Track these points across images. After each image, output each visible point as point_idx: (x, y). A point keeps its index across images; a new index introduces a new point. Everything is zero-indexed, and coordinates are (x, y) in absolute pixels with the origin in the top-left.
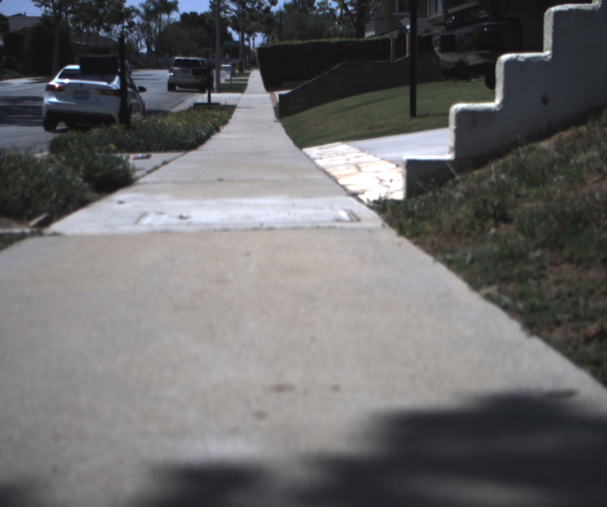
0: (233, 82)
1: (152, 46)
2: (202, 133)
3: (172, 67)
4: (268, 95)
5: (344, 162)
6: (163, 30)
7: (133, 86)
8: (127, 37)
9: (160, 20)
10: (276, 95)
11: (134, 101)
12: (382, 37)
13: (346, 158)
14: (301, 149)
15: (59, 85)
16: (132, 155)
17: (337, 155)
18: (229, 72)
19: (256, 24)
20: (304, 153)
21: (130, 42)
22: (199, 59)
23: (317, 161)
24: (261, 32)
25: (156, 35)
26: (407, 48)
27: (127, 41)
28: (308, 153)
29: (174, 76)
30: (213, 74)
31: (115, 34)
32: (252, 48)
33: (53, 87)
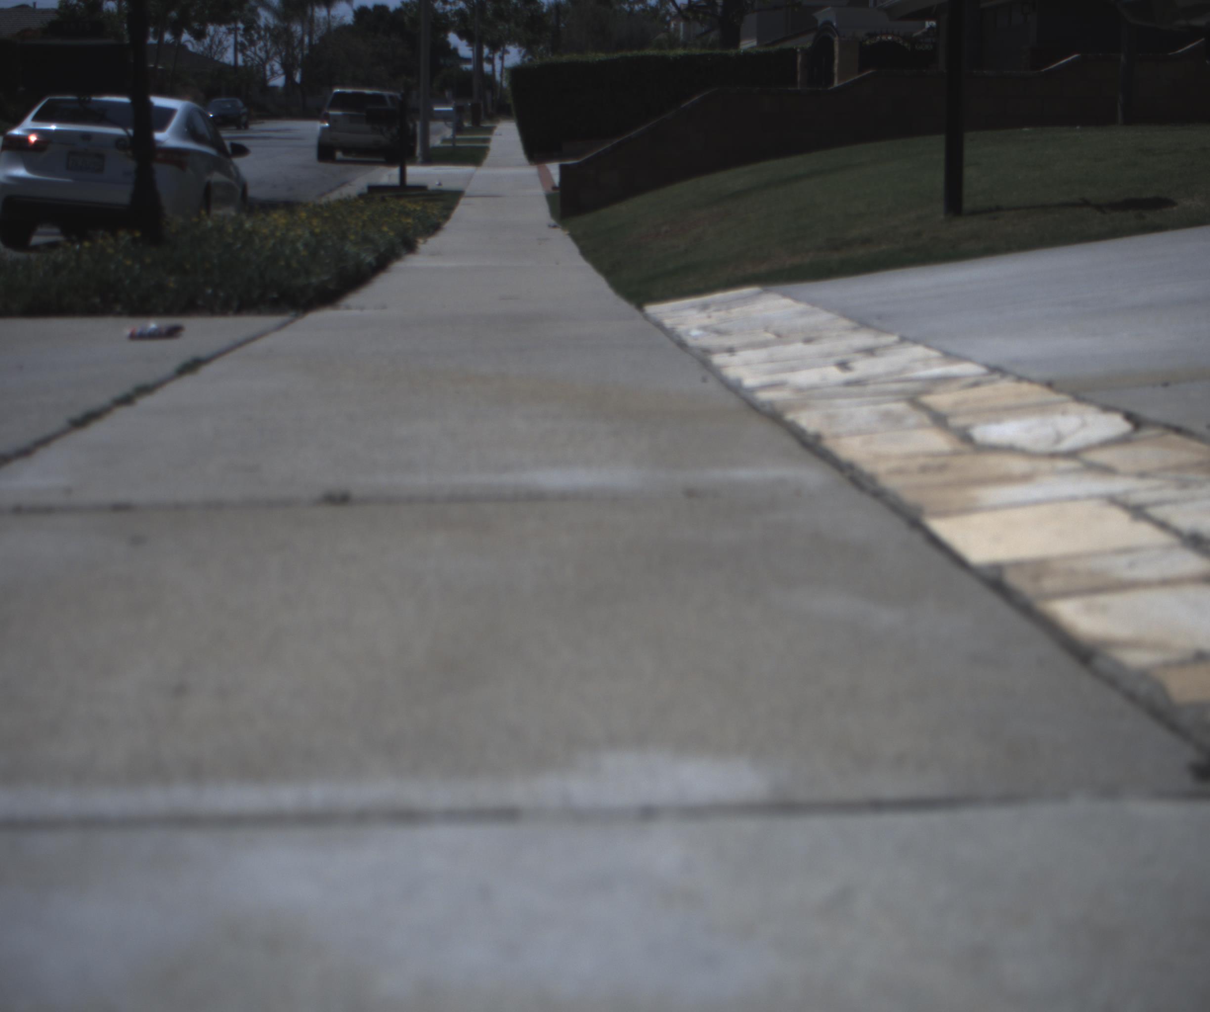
0: (458, 144)
1: (294, 72)
2: (363, 255)
3: (327, 111)
4: (532, 171)
5: (835, 374)
6: (318, 42)
7: (217, 143)
8: (244, 54)
9: (311, 20)
10: (554, 169)
11: (217, 177)
12: (778, 47)
13: (829, 355)
14: (640, 306)
15: (38, 138)
16: (129, 325)
17: (779, 335)
18: (450, 123)
19: (507, 26)
20: (659, 325)
21: (249, 64)
22: (386, 93)
23: (718, 359)
24: (517, 44)
25: (302, 50)
26: (836, 69)
27: (244, 61)
28: (668, 323)
29: (329, 128)
30: (415, 126)
31: (220, 48)
32: (498, 77)
33: (23, 140)
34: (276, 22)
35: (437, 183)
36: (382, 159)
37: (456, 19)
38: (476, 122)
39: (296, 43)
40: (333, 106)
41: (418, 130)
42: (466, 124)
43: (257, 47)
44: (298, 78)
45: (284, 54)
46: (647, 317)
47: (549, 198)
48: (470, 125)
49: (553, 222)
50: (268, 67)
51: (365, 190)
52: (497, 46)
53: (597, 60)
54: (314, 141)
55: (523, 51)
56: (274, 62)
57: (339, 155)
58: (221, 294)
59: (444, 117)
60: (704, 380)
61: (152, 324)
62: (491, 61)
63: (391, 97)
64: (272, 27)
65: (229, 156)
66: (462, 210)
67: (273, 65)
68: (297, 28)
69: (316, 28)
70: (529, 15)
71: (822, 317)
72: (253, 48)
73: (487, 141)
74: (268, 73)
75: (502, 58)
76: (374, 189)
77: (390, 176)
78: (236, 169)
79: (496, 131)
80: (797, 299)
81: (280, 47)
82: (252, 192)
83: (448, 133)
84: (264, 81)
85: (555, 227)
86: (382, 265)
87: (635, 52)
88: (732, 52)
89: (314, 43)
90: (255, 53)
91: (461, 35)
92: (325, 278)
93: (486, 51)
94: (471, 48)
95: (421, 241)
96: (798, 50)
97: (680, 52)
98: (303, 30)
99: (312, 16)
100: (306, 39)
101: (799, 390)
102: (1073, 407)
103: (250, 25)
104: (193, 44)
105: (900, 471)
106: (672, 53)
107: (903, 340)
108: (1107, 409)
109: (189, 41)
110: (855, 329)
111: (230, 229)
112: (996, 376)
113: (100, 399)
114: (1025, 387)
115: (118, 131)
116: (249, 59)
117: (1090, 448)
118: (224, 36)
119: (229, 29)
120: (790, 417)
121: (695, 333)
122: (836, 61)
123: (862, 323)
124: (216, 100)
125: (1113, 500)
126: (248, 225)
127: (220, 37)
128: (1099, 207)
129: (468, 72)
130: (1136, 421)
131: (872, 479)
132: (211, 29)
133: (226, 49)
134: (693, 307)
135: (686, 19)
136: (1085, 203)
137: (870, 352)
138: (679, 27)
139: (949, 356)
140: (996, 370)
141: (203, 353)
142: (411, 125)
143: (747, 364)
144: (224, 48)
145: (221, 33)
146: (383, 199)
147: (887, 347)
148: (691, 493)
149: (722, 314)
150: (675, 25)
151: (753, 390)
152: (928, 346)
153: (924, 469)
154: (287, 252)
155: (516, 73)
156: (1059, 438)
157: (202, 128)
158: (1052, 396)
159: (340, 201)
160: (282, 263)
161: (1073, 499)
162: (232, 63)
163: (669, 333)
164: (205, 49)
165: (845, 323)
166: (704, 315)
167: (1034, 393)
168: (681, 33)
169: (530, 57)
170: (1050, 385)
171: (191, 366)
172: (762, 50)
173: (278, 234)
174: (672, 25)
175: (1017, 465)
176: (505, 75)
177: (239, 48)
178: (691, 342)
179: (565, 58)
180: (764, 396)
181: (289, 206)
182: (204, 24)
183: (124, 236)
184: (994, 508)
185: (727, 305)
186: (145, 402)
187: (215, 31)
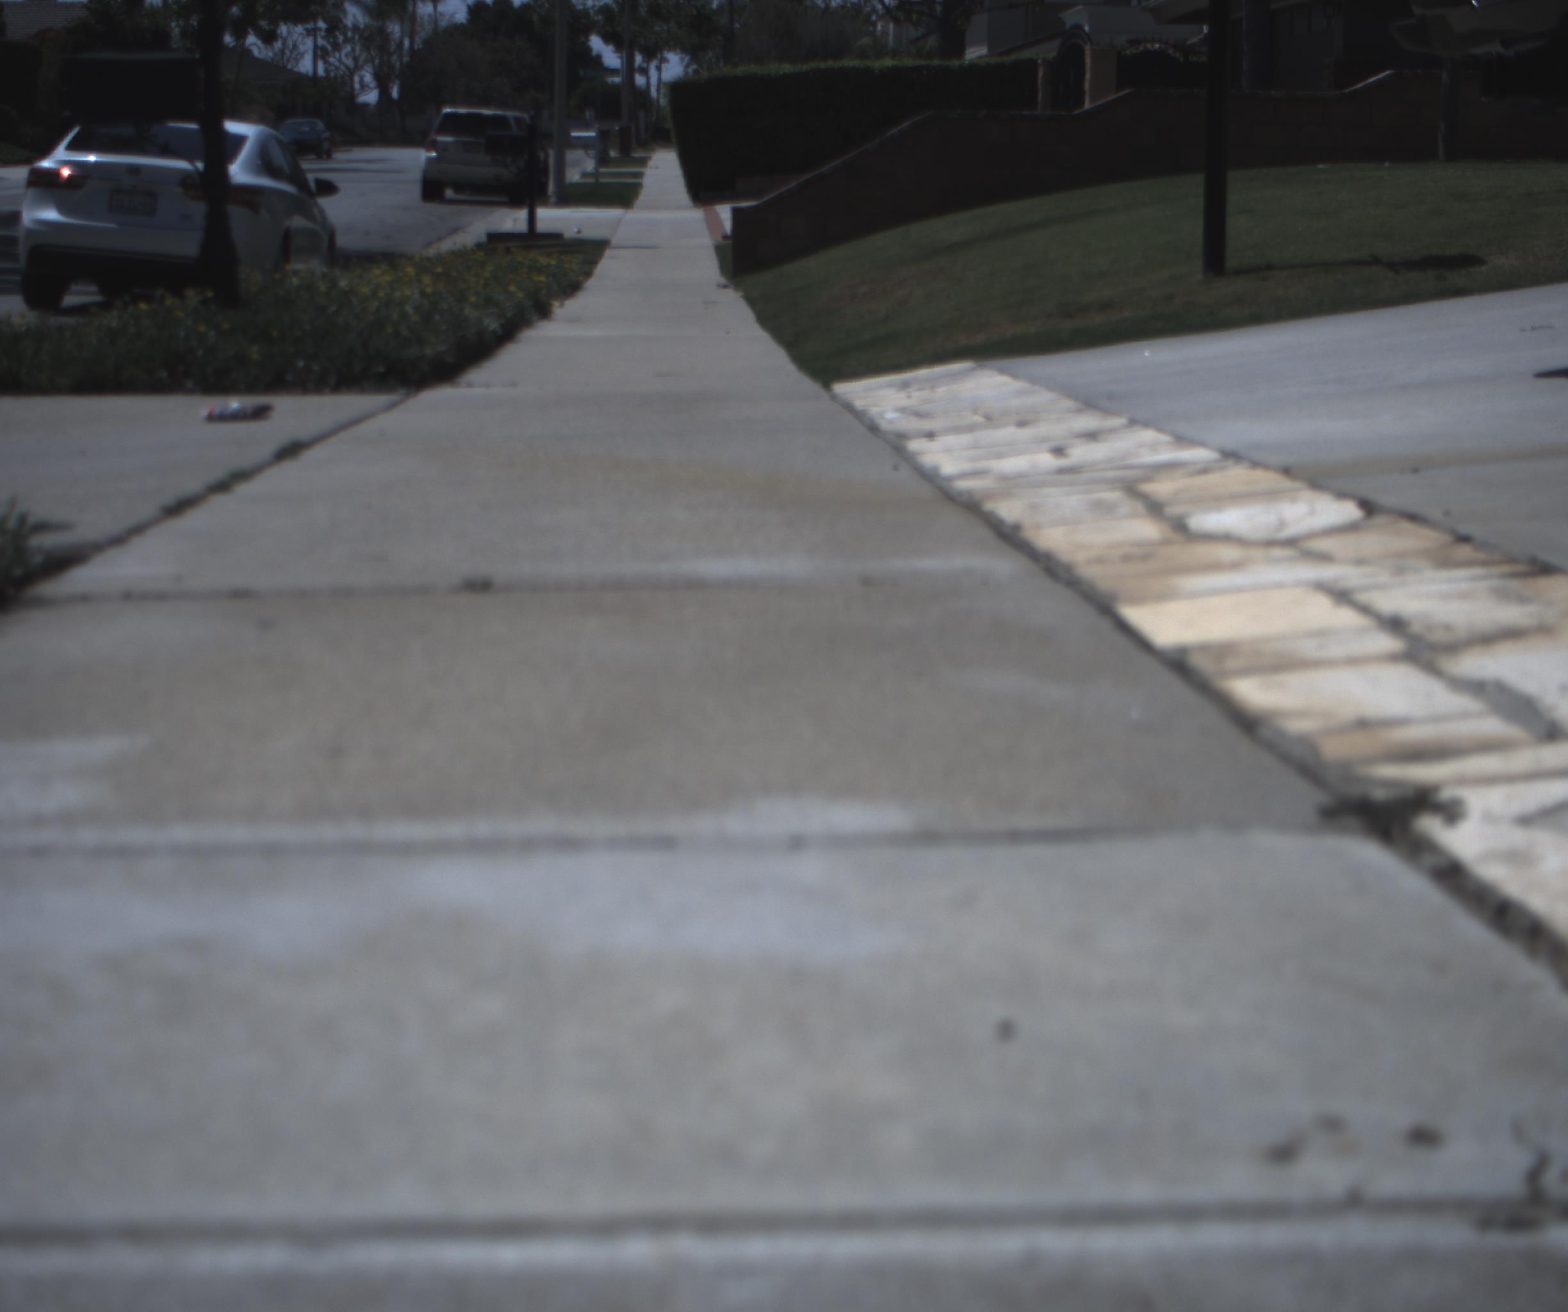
0: (603, 180)
1: (391, 85)
2: (486, 321)
3: (434, 138)
4: (697, 214)
5: (1046, 460)
6: (421, 46)
7: (297, 178)
8: (326, 62)
9: (413, 17)
10: (724, 213)
11: (298, 222)
12: (1013, 57)
13: (1044, 440)
14: (827, 385)
15: (72, 171)
16: (205, 405)
17: (988, 418)
18: (592, 152)
19: (665, 27)
20: (849, 407)
21: (332, 74)
22: (509, 114)
23: (914, 445)
24: (678, 50)
25: (400, 57)
26: (1087, 86)
27: (326, 70)
28: (859, 404)
29: (437, 160)
30: (547, 156)
31: (295, 53)
32: (653, 92)
33: (54, 174)
34: (367, 20)
35: (576, 230)
36: (505, 199)
37: (600, 17)
38: (625, 150)
39: (393, 48)
40: (442, 130)
41: (551, 161)
42: (613, 154)
43: (343, 53)
44: (395, 93)
45: (377, 61)
46: (834, 398)
47: (719, 249)
48: (618, 155)
49: (723, 280)
50: (356, 79)
51: (484, 239)
52: (652, 52)
53: (781, 72)
54: (417, 175)
55: (687, 59)
56: (364, 73)
57: (449, 193)
58: (316, 368)
59: (585, 144)
60: (896, 468)
61: (234, 404)
62: (644, 72)
63: (517, 119)
64: (362, 26)
65: (312, 195)
66: (607, 265)
67: (364, 76)
68: (395, 29)
69: (419, 29)
70: (695, 12)
71: (1043, 397)
72: (337, 55)
73: (639, 175)
74: (357, 86)
75: (659, 69)
76: (495, 238)
77: (515, 220)
78: (322, 212)
79: (651, 163)
80: (1015, 376)
81: (373, 53)
82: (342, 241)
83: (590, 165)
84: (352, 96)
85: (725, 287)
86: (508, 333)
87: (830, 63)
88: (955, 63)
89: (416, 47)
90: (340, 61)
91: (607, 38)
92: (442, 348)
93: (638, 59)
94: (620, 55)
95: (556, 304)
96: (1040, 61)
97: (888, 62)
98: (402, 31)
99: (414, 13)
100: (406, 43)
101: (1004, 478)
102: (1307, 494)
103: (335, 26)
104: (259, 49)
105: (1100, 560)
106: (877, 65)
107: (1133, 422)
108: (1342, 495)
109: (255, 44)
110: (1079, 411)
111: (323, 288)
112: (1230, 463)
113: (191, 485)
114: (1259, 474)
115: (182, 165)
116: (332, 68)
117: (1313, 535)
118: (300, 38)
119: (307, 30)
120: (989, 506)
121: (890, 415)
122: (1088, 76)
123: (1088, 403)
124: (289, 121)
125: (1322, 587)
126: (343, 283)
127: (295, 38)
128: (1392, 266)
129: (614, 85)
130: (1369, 507)
131: (1068, 568)
132: (283, 29)
133: (302, 55)
134: (890, 385)
135: (897, 21)
136: (1376, 261)
137: (1092, 436)
138: (887, 29)
139: (1181, 440)
140: (1231, 456)
141: (302, 434)
142: (542, 155)
143: (948, 450)
144: (300, 53)
145: (297, 35)
146: (508, 251)
147: (1112, 431)
148: (867, 582)
149: (925, 394)
150: (882, 26)
151: (950, 479)
152: (1160, 429)
153: (1127, 558)
154: (395, 316)
155: (677, 88)
156: (1282, 524)
157: (279, 158)
158: (1286, 483)
159: (453, 253)
160: (390, 330)
161: (1280, 586)
162: (311, 73)
163: (859, 415)
164: (275, 54)
165: (1068, 403)
166: (903, 395)
167: (1265, 479)
168: (891, 37)
169: (695, 67)
170: (1287, 471)
171: (291, 450)
172: (993, 60)
173: (381, 294)
174: (879, 27)
175: (1228, 553)
176: (662, 91)
177: (320, 53)
178: (884, 426)
179: (741, 70)
180: (962, 485)
181: (390, 259)
182: (275, 22)
183: (192, 296)
184: (1193, 595)
185: (933, 383)
186: (243, 490)
187: (289, 32)
